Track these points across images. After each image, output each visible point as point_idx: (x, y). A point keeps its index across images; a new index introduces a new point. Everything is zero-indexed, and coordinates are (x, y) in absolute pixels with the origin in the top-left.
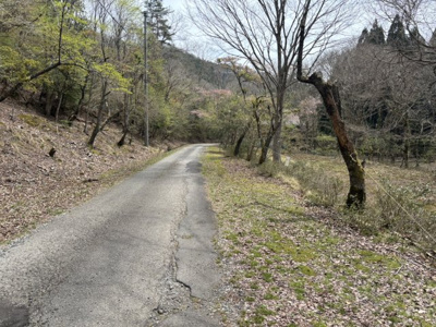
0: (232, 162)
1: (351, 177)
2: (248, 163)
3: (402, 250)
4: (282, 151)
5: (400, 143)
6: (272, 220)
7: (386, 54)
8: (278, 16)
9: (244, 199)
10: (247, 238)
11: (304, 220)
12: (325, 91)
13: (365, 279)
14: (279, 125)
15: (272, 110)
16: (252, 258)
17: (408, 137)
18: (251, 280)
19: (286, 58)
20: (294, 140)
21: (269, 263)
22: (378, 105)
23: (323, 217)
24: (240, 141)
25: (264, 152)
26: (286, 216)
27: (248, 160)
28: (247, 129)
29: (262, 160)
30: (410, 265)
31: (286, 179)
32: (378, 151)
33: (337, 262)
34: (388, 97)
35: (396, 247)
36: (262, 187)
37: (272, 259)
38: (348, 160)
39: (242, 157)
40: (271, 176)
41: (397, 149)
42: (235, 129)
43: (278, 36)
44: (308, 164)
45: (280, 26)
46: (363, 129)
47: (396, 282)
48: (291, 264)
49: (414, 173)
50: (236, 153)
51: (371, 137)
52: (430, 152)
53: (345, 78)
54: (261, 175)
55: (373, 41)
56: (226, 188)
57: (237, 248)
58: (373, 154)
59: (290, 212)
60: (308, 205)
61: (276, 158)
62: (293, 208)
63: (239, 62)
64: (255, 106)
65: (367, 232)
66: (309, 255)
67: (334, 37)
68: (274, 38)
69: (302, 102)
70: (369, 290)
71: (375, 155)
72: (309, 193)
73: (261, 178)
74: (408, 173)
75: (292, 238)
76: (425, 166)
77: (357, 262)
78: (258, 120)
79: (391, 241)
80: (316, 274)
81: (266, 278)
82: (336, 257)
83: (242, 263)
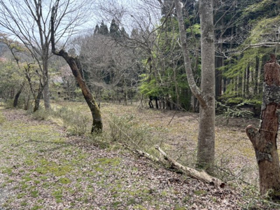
0: (12, 112)
1: (93, 114)
2: (25, 112)
3: (122, 153)
4: (51, 101)
5: (122, 92)
6: (42, 151)
7: (109, 41)
8: (37, 8)
9: (20, 139)
10: (21, 168)
11: (65, 146)
12: (71, 61)
13: (101, 176)
14: (46, 83)
15: (40, 73)
16: (23, 183)
17: (126, 88)
18: (22, 200)
19: (46, 38)
20: (59, 93)
21: (36, 183)
22: (109, 70)
23: (78, 142)
24: (17, 96)
25: (37, 103)
26: (53, 146)
27: (26, 109)
28: (22, 87)
29: (36, 109)
30: (125, 161)
31: (54, 120)
32: (111, 97)
33: (85, 169)
34: (113, 66)
35: (118, 151)
36: (35, 129)
37: (40, 180)
38: (89, 104)
39: (20, 108)
40: (43, 119)
41: (121, 95)
42: (12, 87)
43: (38, 22)
44: (69, 109)
45: (40, 15)
46: (102, 84)
47: (117, 173)
48: (54, 179)
49: (130, 108)
50: (16, 104)
51: (107, 89)
52: (136, 96)
53: (88, 54)
54: (36, 119)
55: (101, 33)
56: (5, 133)
57: (11, 179)
58: (109, 99)
59: (56, 143)
60: (68, 136)
61: (47, 106)
62: (57, 139)
63: (10, 37)
64: (27, 70)
65: (103, 146)
66: (67, 170)
67: (77, 28)
68: (36, 23)
69: (62, 68)
70: (103, 182)
71: (110, 99)
72: (69, 127)
73: (35, 122)
74: (127, 108)
75: (56, 160)
76: (135, 103)
77: (96, 166)
78: (29, 80)
79: (116, 149)
80: (71, 181)
81: (34, 195)
82: (85, 167)
83: (15, 189)
